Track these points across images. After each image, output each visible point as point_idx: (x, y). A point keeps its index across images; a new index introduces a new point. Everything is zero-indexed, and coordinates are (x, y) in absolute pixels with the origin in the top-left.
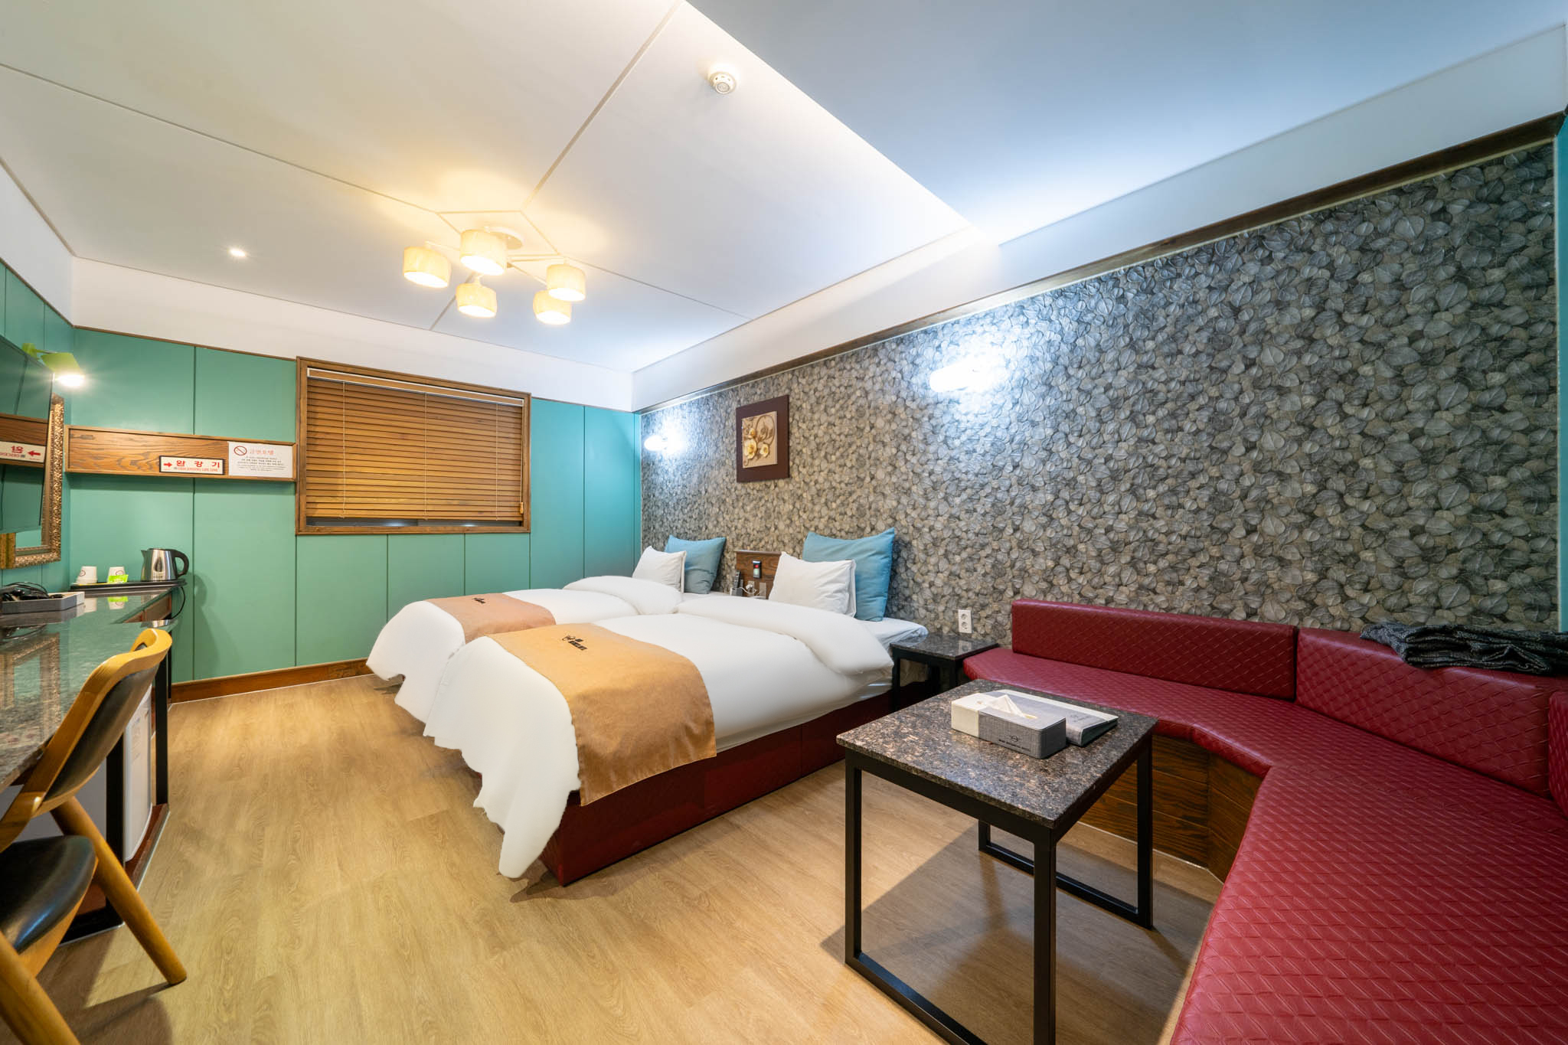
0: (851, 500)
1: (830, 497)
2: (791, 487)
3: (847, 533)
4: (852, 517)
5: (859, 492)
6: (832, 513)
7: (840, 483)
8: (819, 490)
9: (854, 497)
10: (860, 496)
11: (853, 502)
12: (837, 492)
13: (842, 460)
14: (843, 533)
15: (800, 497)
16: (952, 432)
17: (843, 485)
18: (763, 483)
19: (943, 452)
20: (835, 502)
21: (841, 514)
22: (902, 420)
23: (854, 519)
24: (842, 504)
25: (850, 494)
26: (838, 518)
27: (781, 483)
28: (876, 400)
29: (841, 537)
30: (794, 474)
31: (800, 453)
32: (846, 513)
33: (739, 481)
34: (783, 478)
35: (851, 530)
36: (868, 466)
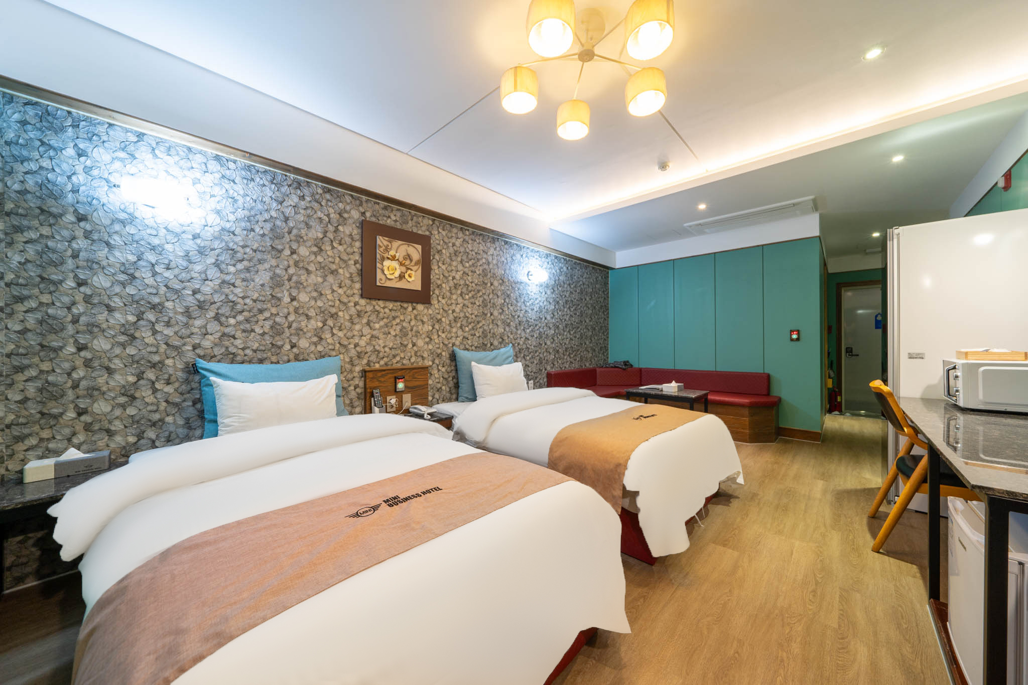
0: (478, 326)
1: (464, 323)
2: (430, 312)
3: (476, 347)
4: (479, 337)
5: (483, 322)
6: (466, 334)
7: (471, 314)
8: (455, 318)
9: (481, 324)
10: (483, 325)
11: (480, 328)
12: (469, 320)
13: (473, 300)
14: (473, 348)
15: (439, 321)
16: (526, 298)
17: (473, 316)
18: (399, 304)
19: (523, 307)
20: (468, 326)
21: (472, 335)
22: (507, 286)
23: (481, 339)
24: (473, 329)
25: (478, 322)
26: (470, 337)
27: (420, 307)
28: (494, 269)
29: (472, 350)
30: (434, 301)
31: (439, 286)
32: (475, 335)
33: (362, 296)
34: (423, 303)
35: (479, 346)
36: (489, 307)
